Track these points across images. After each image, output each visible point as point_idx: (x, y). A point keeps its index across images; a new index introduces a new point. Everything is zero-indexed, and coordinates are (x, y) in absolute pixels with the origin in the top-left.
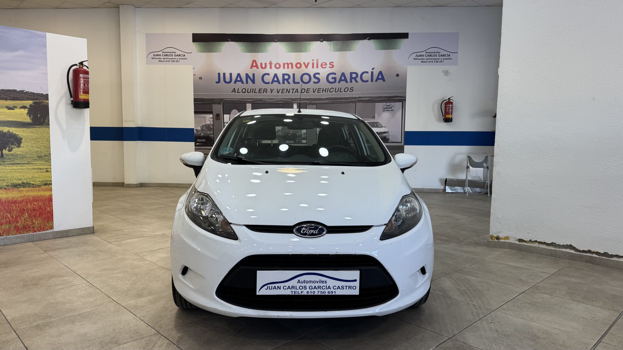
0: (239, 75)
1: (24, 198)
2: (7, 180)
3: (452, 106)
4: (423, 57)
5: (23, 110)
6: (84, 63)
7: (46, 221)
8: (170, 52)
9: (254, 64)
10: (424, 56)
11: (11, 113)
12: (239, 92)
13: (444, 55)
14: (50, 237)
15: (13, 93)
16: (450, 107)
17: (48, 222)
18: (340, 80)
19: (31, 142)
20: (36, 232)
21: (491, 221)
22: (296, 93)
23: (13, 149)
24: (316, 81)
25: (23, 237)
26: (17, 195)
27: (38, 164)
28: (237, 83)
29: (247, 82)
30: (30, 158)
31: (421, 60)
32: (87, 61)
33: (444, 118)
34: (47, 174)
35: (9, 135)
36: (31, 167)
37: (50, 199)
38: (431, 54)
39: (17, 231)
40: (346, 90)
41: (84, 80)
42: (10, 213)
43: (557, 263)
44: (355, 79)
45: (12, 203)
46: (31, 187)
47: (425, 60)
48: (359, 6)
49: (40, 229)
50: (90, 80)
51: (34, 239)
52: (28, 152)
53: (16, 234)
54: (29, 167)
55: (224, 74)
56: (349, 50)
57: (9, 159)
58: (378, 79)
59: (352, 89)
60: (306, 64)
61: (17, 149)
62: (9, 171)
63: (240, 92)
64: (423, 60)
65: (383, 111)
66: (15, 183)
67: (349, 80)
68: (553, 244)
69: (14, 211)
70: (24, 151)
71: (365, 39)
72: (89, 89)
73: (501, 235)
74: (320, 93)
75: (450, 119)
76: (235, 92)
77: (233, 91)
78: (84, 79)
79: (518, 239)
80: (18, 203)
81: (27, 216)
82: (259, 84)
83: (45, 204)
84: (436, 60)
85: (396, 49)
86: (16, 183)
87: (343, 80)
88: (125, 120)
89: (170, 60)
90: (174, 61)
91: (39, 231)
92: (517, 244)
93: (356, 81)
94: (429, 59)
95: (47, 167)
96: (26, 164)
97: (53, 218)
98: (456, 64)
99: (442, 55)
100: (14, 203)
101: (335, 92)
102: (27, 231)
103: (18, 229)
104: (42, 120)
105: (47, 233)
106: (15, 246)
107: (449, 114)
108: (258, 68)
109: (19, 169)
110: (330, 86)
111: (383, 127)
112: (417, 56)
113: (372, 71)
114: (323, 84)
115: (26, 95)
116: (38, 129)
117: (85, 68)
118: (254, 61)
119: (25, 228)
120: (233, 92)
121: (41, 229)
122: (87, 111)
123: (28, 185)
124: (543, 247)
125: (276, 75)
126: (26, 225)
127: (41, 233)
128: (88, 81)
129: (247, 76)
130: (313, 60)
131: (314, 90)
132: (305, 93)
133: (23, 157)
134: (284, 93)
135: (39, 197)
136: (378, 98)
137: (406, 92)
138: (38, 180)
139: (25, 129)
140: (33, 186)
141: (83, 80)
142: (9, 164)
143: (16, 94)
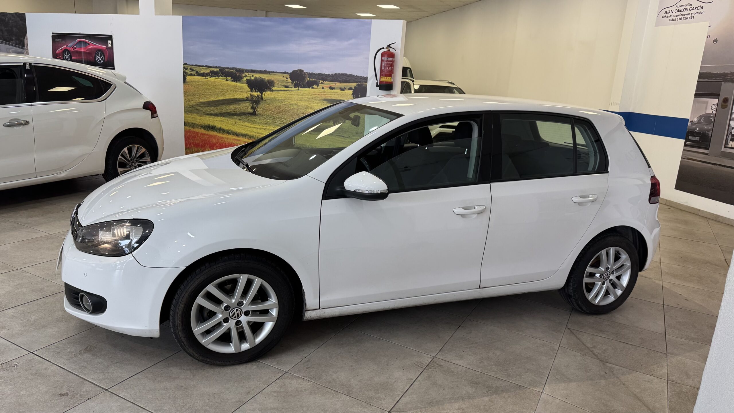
5: (349, 91)
6: (392, 46)
11: (342, 93)
15: (345, 77)
78: (385, 62)
89: (682, 17)
115: (353, 78)
117: (391, 50)
143: (347, 77)
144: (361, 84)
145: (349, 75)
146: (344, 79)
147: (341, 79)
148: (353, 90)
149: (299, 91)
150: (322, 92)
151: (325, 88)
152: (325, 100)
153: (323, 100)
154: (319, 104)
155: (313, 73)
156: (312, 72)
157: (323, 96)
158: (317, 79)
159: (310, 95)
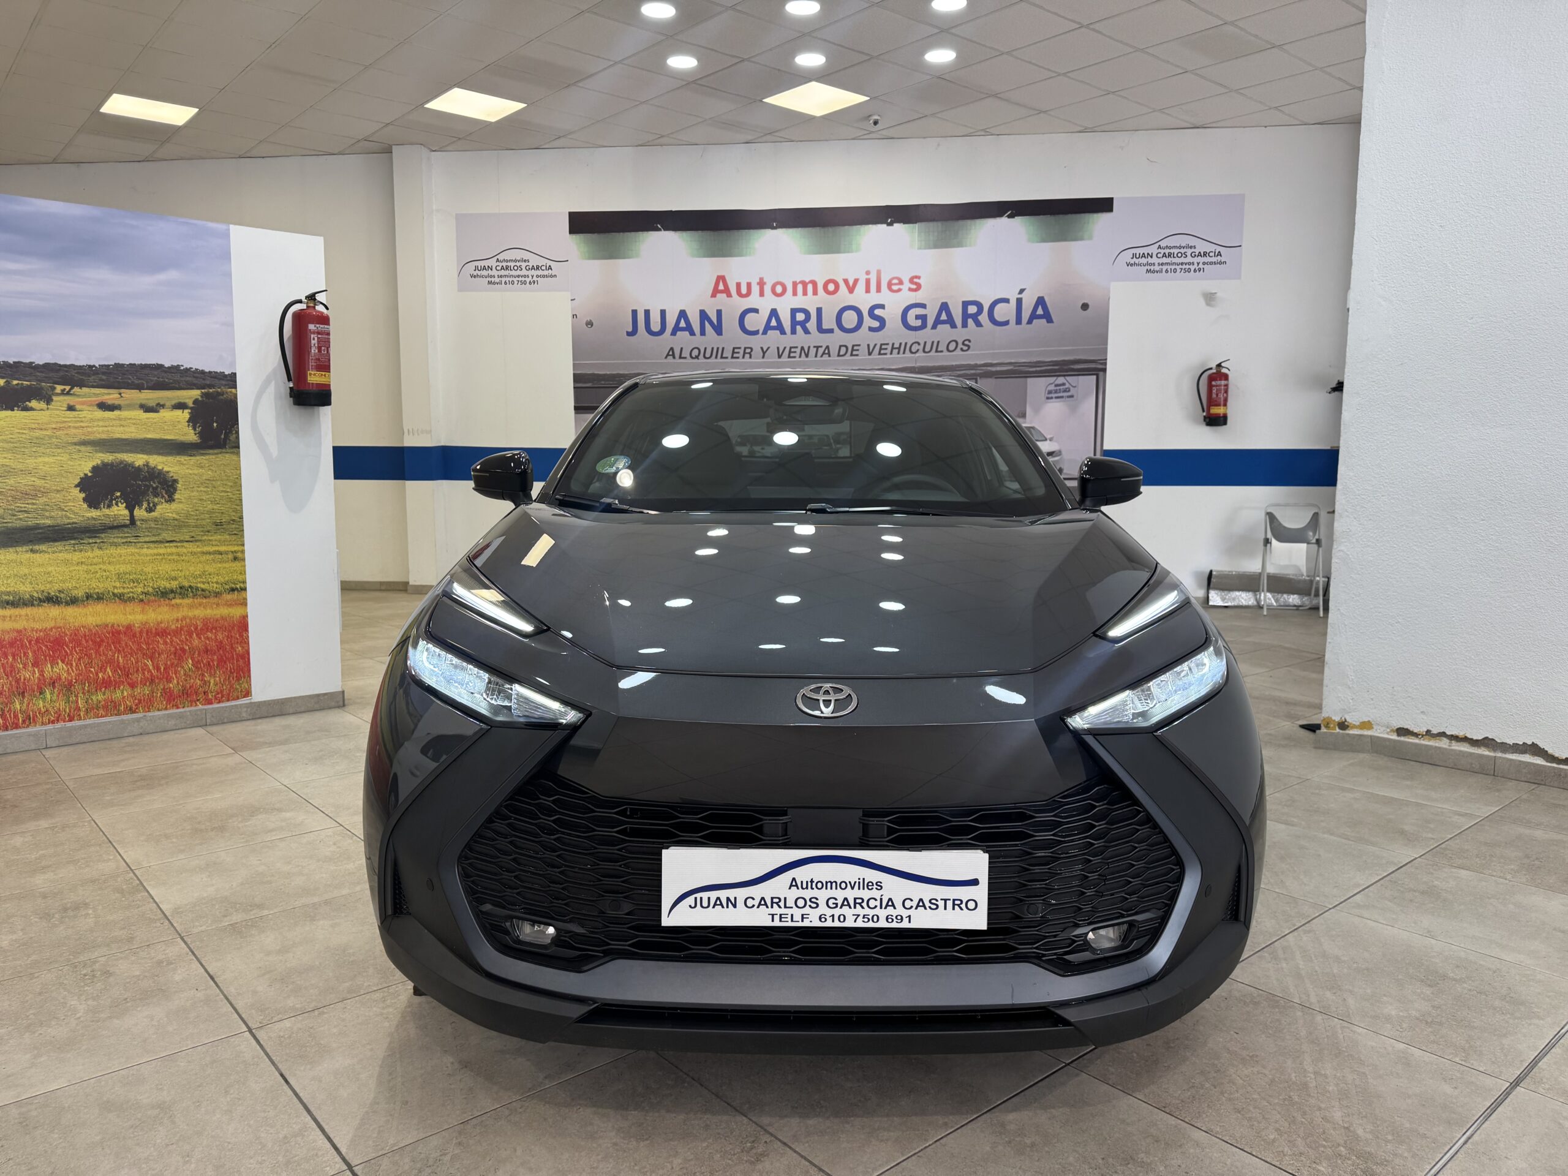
0: (683, 314)
1: (184, 622)
2: (145, 580)
3: (1226, 385)
4: (1150, 260)
5: (179, 412)
6: (319, 297)
7: (233, 678)
8: (516, 261)
9: (721, 286)
10: (1154, 256)
11: (151, 420)
12: (683, 356)
13: (1205, 254)
14: (244, 715)
15: (156, 373)
16: (1220, 386)
17: (238, 679)
18: (938, 322)
19: (199, 489)
20: (210, 702)
21: (1325, 682)
22: (826, 357)
23: (158, 507)
24: (876, 324)
25: (181, 716)
26: (167, 617)
27: (216, 540)
28: (679, 333)
29: (703, 333)
30: (196, 526)
31: (1146, 267)
32: (326, 291)
33: (1205, 417)
34: (234, 565)
35: (148, 472)
36: (199, 550)
37: (243, 625)
38: (1172, 251)
39: (169, 701)
40: (952, 346)
41: (318, 338)
42: (152, 658)
43: (1498, 790)
44: (975, 317)
45: (157, 634)
46: (200, 596)
47: (1157, 268)
48: (986, 132)
49: (220, 696)
50: (331, 337)
51: (208, 721)
52: (192, 513)
53: (166, 709)
54: (195, 550)
55: (647, 313)
56: (958, 247)
57: (149, 529)
58: (1033, 316)
59: (967, 345)
60: (851, 283)
61: (165, 506)
62: (148, 558)
63: (685, 358)
64: (1152, 268)
65: (1048, 398)
66: (163, 586)
67: (959, 321)
68: (1487, 742)
69: (162, 653)
70: (183, 509)
71: (1000, 215)
72: (329, 360)
73: (1351, 719)
74: (885, 356)
75: (1220, 417)
76: (674, 358)
77: (668, 355)
78: (319, 336)
79: (1395, 729)
80: (169, 634)
81: (190, 666)
82: (732, 335)
83: (231, 636)
84: (1184, 267)
85: (1082, 239)
86: (165, 588)
87: (944, 322)
88: (408, 430)
89: (515, 280)
90: (525, 283)
91: (219, 702)
92: (1395, 741)
93: (978, 324)
94: (1167, 264)
95: (236, 548)
96: (187, 541)
97: (249, 671)
98: (1237, 276)
99: (1200, 254)
100: (161, 634)
101: (924, 351)
102: (191, 702)
103: (171, 696)
104: (223, 436)
105: (235, 705)
106: (165, 736)
107: (1219, 405)
108: (729, 295)
109: (172, 554)
110: (910, 337)
111: (1046, 440)
112: (1134, 256)
113: (1020, 296)
114: (894, 332)
115: (187, 376)
116: (214, 457)
117: (320, 308)
118: (721, 279)
119: (187, 694)
120: (669, 357)
121: (222, 696)
122: (325, 411)
123: (193, 592)
124: (1462, 749)
125: (774, 313)
126: (188, 686)
127: (223, 707)
128: (328, 341)
129: (703, 315)
130: (868, 273)
131: (871, 350)
132: (848, 357)
133: (179, 525)
134: (795, 357)
135: (217, 620)
136: (1033, 364)
137: (1106, 348)
138: (215, 580)
139: (183, 459)
140: (204, 594)
141: (316, 339)
142: (148, 542)
143: (163, 374)
144: (217, 392)
145: (169, 368)
146: (156, 378)
147: (142, 379)
148: (191, 408)
150: (69, 419)
151: (78, 407)
152: (84, 443)
153: (75, 444)
154: (59, 458)
155: (19, 362)
156: (16, 360)
157: (74, 431)
158: (41, 381)
159: (18, 431)
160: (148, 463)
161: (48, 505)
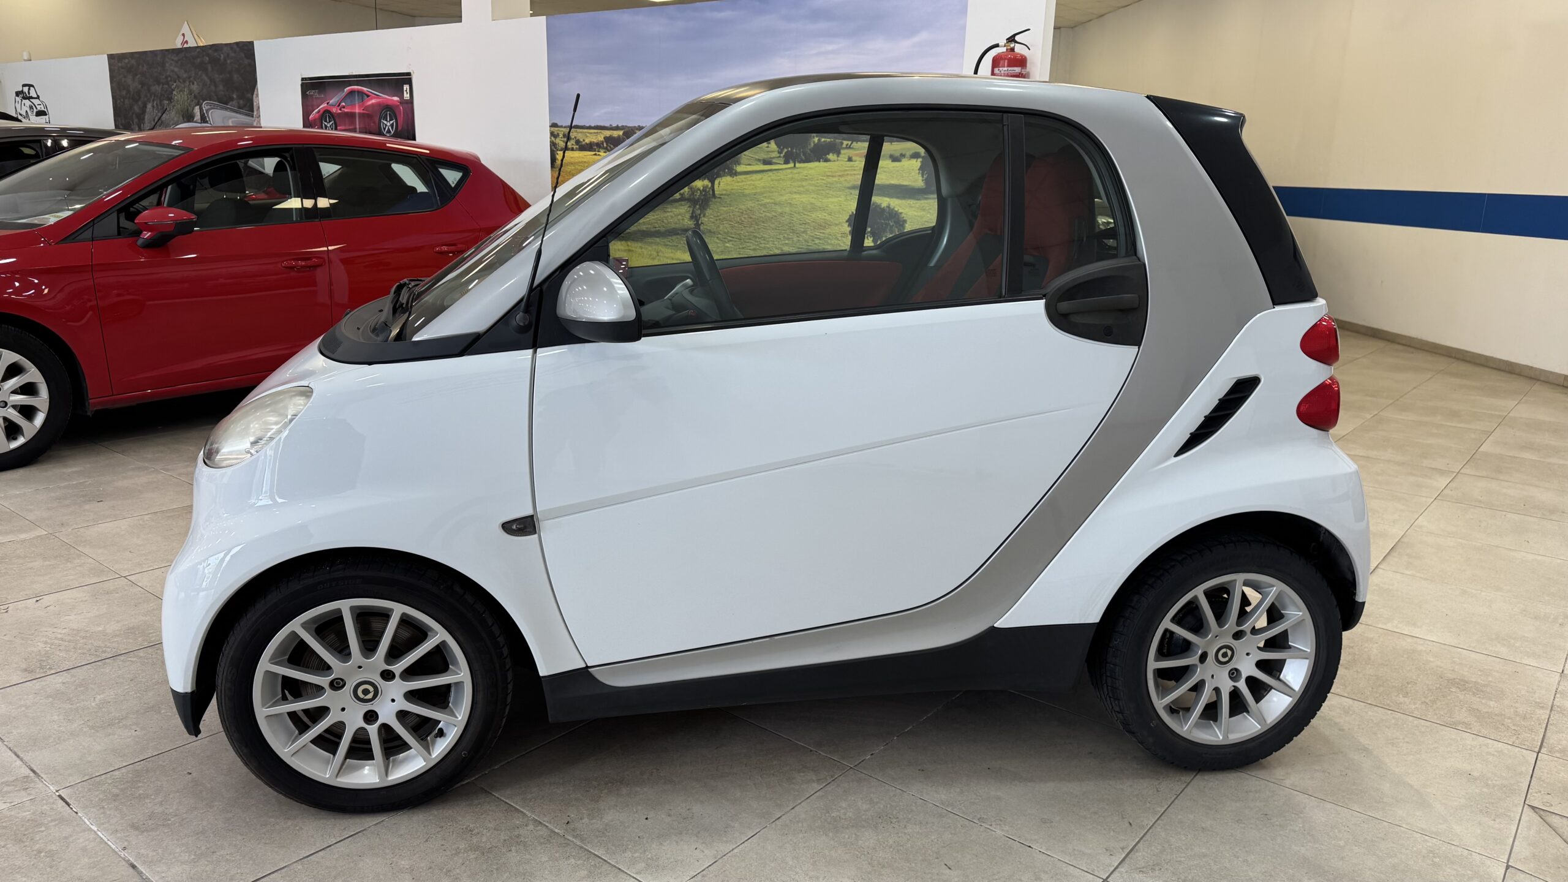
5: (914, 161)
6: (1019, 37)
11: (897, 169)
35: (889, 213)
139: (912, 202)
148: (923, 157)
149: (795, 171)
150: (847, 168)
153: (849, 188)
159: (821, 177)
160: (889, 205)
161: (830, 235)
